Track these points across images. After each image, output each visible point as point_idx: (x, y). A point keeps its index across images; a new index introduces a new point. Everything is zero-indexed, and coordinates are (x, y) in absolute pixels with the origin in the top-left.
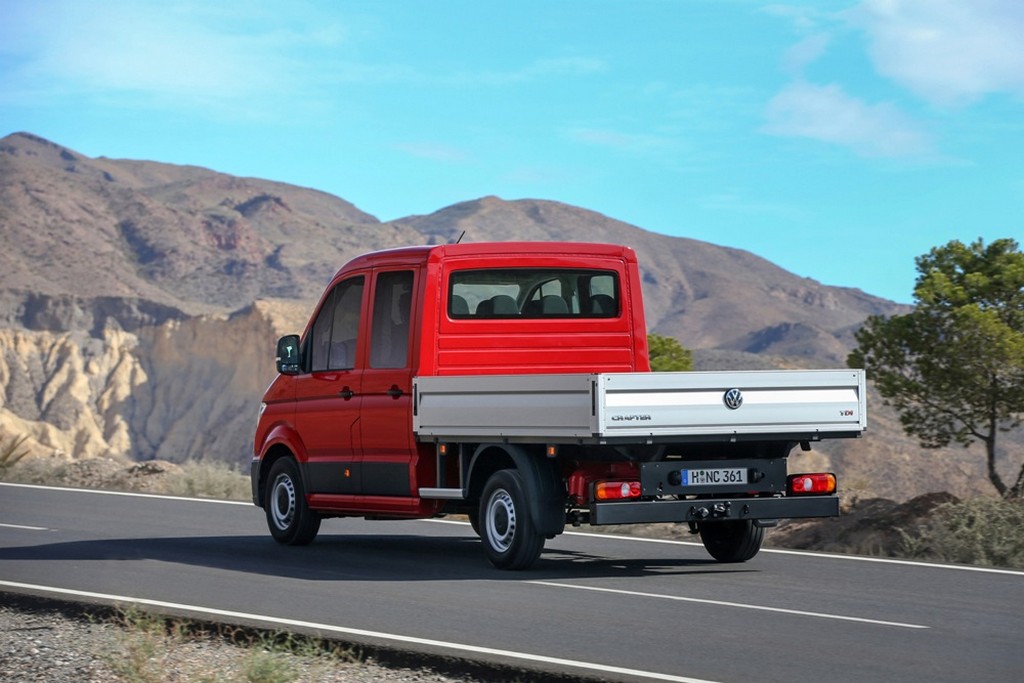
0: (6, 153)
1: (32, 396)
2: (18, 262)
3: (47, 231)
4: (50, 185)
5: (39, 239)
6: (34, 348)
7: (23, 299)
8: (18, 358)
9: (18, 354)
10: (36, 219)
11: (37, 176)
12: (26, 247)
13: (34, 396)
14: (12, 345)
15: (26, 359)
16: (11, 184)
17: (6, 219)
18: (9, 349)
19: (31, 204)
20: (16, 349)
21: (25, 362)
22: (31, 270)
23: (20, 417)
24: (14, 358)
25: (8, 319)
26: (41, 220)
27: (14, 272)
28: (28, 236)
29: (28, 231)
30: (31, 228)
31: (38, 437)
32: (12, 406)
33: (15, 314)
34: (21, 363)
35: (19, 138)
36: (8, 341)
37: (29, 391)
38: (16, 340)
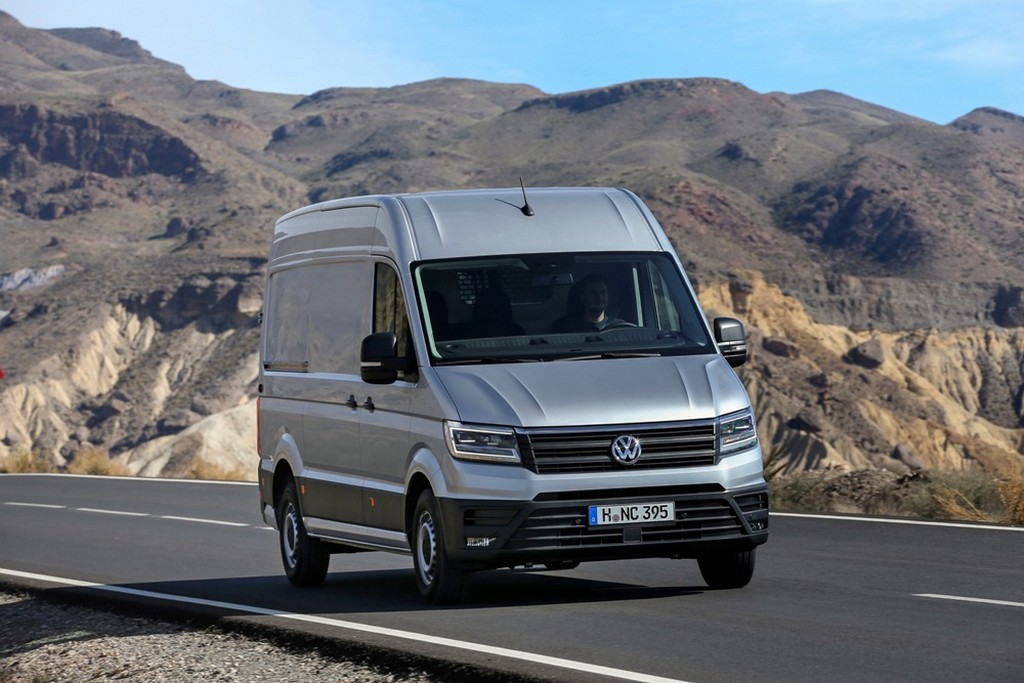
0: (969, 132)
1: (1008, 400)
2: (987, 252)
3: (1016, 216)
4: (1019, 164)
5: (1008, 224)
6: (1008, 347)
7: (991, 293)
8: (991, 358)
9: (991, 354)
10: (1004, 203)
11: (1003, 155)
12: (995, 236)
13: (1011, 400)
14: (983, 345)
15: (1000, 360)
16: (974, 166)
17: (971, 205)
18: (980, 349)
19: (997, 186)
20: (987, 349)
21: (999, 363)
22: (1002, 261)
23: (996, 424)
24: (987, 359)
25: (977, 317)
26: (1010, 204)
27: (983, 264)
28: (996, 223)
29: (996, 217)
30: (999, 213)
31: (1018, 446)
32: (987, 413)
33: (984, 310)
34: (995, 364)
35: (982, 114)
36: (978, 340)
37: (1004, 394)
38: (987, 339)
